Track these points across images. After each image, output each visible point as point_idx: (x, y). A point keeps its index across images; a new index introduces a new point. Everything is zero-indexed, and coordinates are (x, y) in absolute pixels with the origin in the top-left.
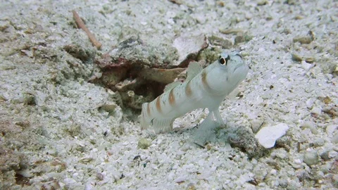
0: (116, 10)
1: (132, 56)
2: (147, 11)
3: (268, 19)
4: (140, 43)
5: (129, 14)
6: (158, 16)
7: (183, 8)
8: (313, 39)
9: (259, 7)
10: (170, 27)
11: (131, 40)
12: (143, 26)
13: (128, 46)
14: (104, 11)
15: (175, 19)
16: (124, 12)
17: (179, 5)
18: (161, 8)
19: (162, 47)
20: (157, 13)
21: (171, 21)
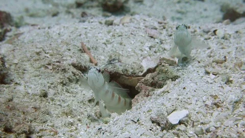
0: (114, 42)
1: (112, 69)
2: (133, 42)
3: (209, 48)
4: (119, 61)
5: (121, 44)
6: (139, 46)
7: (157, 40)
8: (225, 61)
9: (205, 41)
10: (146, 52)
11: (114, 60)
12: (129, 51)
13: (111, 64)
14: (106, 43)
15: (150, 48)
16: (118, 43)
17: (155, 38)
18: (142, 41)
19: (133, 64)
20: (139, 44)
21: (147, 49)
